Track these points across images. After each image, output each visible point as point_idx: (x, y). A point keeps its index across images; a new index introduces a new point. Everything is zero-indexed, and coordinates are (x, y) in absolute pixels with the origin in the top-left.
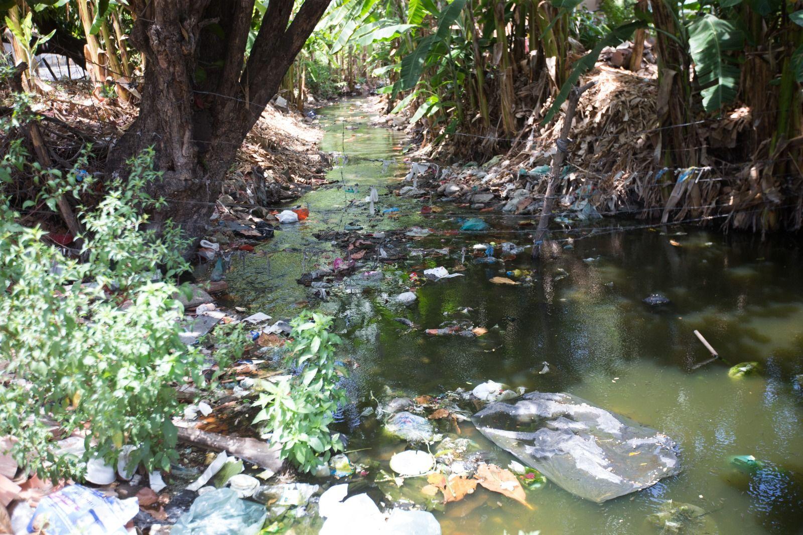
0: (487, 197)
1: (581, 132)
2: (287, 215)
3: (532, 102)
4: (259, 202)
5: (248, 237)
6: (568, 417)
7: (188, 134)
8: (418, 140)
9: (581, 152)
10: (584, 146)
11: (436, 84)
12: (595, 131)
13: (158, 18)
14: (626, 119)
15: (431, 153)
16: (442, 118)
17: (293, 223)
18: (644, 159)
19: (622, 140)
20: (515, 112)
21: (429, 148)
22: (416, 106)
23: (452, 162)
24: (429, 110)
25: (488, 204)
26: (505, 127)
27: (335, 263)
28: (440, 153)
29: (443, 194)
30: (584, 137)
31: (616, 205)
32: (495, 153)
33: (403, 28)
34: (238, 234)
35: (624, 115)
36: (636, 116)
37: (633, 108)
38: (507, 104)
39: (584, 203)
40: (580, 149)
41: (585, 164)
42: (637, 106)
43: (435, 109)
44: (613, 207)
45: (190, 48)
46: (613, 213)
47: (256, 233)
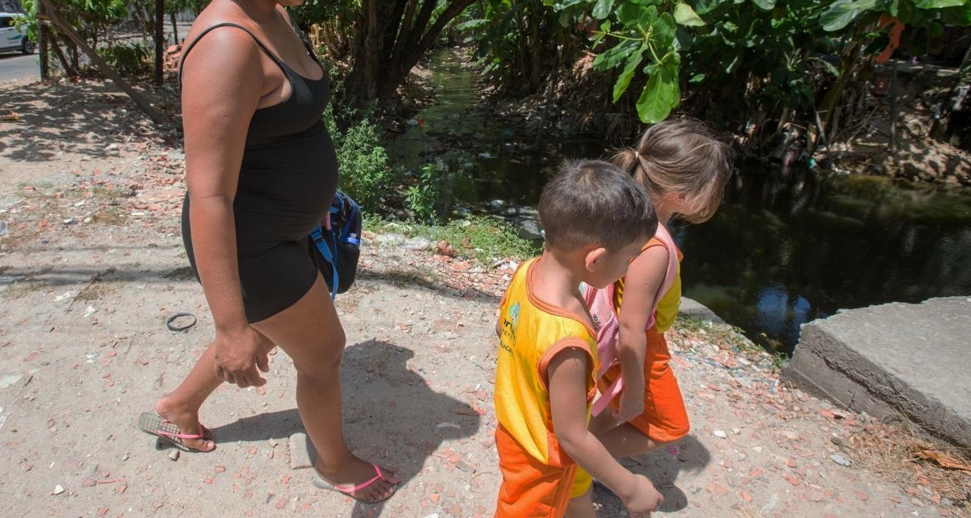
0: (518, 119)
1: (572, 89)
2: (412, 122)
3: (549, 68)
4: (398, 113)
5: (394, 132)
6: (528, 215)
7: (375, 83)
8: (487, 82)
9: (570, 99)
10: (572, 96)
11: (498, 52)
12: (578, 88)
13: (370, 35)
14: (593, 84)
15: (494, 90)
16: (501, 71)
17: (416, 126)
18: (600, 106)
19: (591, 95)
20: (540, 74)
21: (493, 87)
22: (488, 62)
23: (504, 97)
24: (494, 66)
25: (518, 123)
26: (534, 81)
27: (436, 147)
28: (498, 91)
29: (496, 116)
30: (572, 91)
31: (584, 129)
32: (528, 94)
33: (483, 21)
34: (389, 130)
35: (593, 82)
36: (598, 83)
37: (598, 78)
38: (536, 68)
39: (568, 126)
40: (570, 97)
41: (571, 106)
42: (600, 77)
43: (497, 66)
44: (582, 129)
45: (381, 47)
46: (581, 133)
47: (397, 130)
